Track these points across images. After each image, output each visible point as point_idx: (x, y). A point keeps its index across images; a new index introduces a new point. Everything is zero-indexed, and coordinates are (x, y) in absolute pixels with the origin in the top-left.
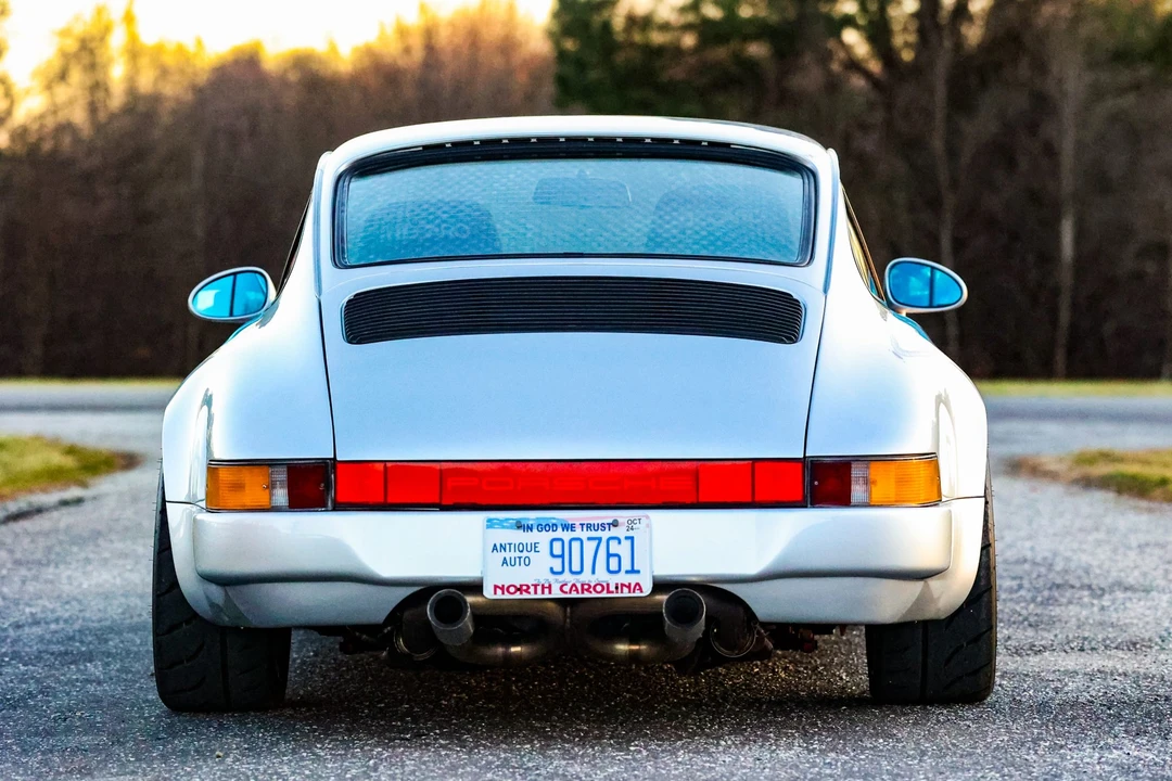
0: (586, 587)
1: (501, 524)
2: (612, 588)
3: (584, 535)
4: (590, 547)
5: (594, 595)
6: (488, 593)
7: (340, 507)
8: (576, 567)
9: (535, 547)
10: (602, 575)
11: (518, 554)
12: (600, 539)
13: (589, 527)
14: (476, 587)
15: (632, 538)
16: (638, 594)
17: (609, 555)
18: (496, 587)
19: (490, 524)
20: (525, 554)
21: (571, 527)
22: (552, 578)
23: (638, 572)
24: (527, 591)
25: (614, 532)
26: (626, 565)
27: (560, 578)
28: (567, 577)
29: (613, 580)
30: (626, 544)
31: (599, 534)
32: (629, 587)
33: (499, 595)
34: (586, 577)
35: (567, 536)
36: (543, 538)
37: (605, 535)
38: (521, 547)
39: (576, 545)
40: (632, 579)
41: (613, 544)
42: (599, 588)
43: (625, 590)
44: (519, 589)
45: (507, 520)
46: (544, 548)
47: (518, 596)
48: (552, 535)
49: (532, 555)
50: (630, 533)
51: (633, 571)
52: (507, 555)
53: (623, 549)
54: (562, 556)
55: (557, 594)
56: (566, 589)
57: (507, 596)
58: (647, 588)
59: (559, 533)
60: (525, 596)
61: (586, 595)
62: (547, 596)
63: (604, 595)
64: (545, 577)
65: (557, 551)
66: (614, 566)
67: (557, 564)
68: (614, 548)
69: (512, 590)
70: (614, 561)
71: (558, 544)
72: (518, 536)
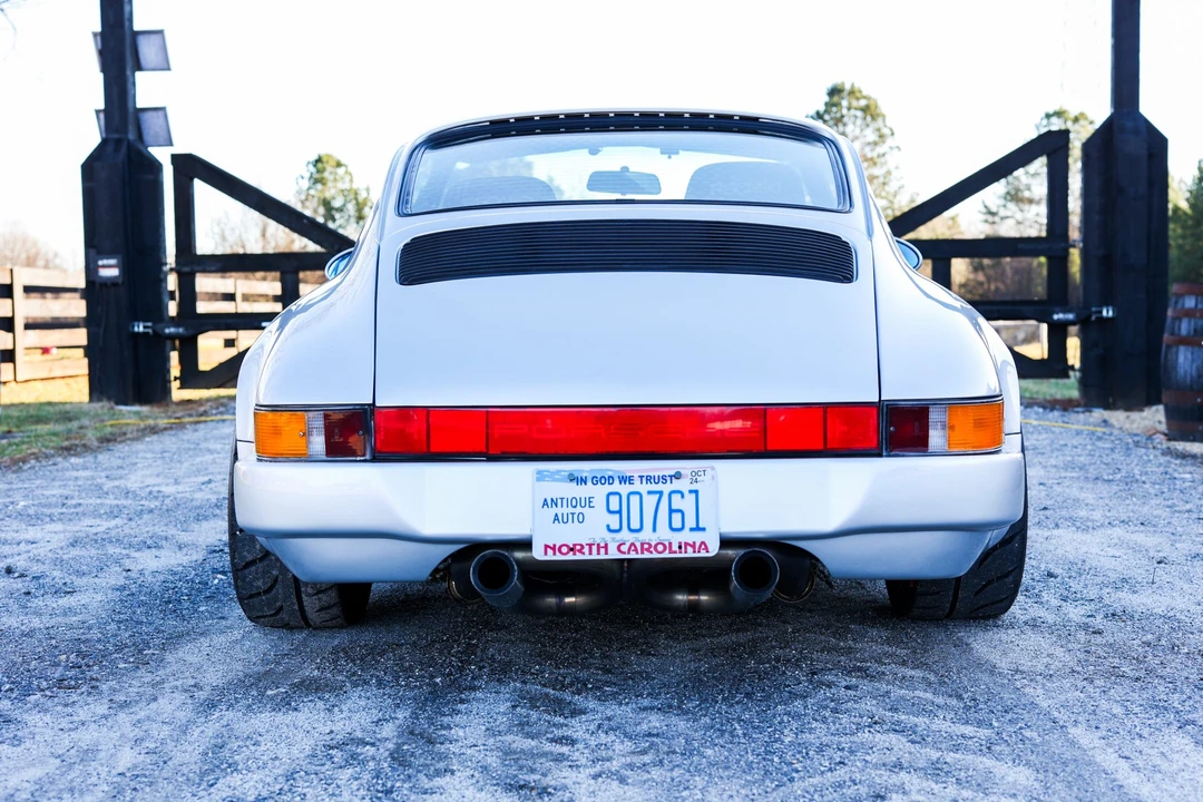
0: (647, 547)
1: (552, 476)
2: (675, 548)
3: (637, 486)
4: (650, 501)
5: (655, 555)
6: (538, 553)
7: (380, 456)
8: (635, 524)
9: (589, 502)
10: (664, 533)
11: (571, 510)
12: (661, 493)
13: (649, 479)
14: (526, 544)
15: (696, 492)
16: (703, 554)
17: (671, 511)
18: (547, 547)
19: (540, 476)
20: (579, 509)
21: (625, 480)
22: (608, 536)
23: (704, 529)
24: (580, 551)
25: (677, 485)
26: (690, 522)
27: (618, 536)
28: (625, 535)
29: (676, 538)
30: (690, 499)
31: (659, 487)
32: (693, 546)
33: (550, 556)
34: (647, 535)
35: (624, 489)
36: (599, 492)
37: (666, 488)
38: (575, 501)
39: (635, 500)
40: (697, 537)
41: (676, 498)
42: (660, 548)
43: (690, 549)
44: (572, 549)
45: (559, 472)
46: (600, 502)
47: (570, 557)
48: (607, 488)
49: (586, 511)
50: (694, 487)
51: (698, 529)
52: (559, 511)
53: (687, 504)
54: (620, 512)
55: (613, 554)
56: (624, 548)
57: (559, 557)
58: (714, 549)
59: (616, 487)
60: (579, 557)
61: (647, 555)
62: (602, 556)
63: (666, 555)
64: (601, 535)
65: (614, 506)
66: (677, 523)
67: (614, 521)
68: (677, 502)
69: (564, 550)
70: (677, 518)
71: (615, 499)
72: (571, 490)
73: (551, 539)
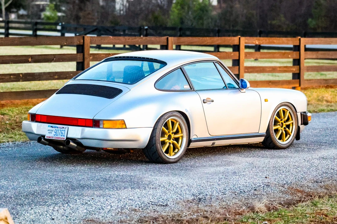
0: (58, 138)
4: (60, 131)
6: (46, 138)
7: (36, 122)
8: (57, 134)
10: (60, 136)
13: (60, 128)
14: (44, 136)
17: (62, 133)
19: (49, 126)
21: (58, 128)
22: (54, 136)
25: (64, 129)
26: (63, 135)
27: (55, 136)
28: (56, 136)
30: (64, 131)
34: (58, 136)
35: (57, 129)
36: (54, 129)
37: (62, 129)
39: (58, 131)
43: (63, 139)
45: (51, 126)
46: (54, 131)
47: (49, 138)
49: (52, 132)
51: (64, 136)
52: (49, 131)
53: (63, 132)
55: (54, 139)
57: (48, 138)
58: (65, 139)
60: (50, 138)
63: (60, 139)
65: (55, 132)
67: (55, 134)
71: (56, 130)
72: (51, 129)
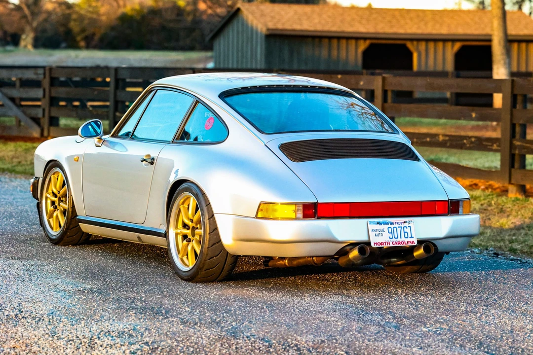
0: (399, 243)
2: (406, 243)
3: (397, 226)
4: (399, 229)
5: (401, 245)
6: (373, 245)
7: (319, 218)
8: (396, 237)
9: (383, 230)
10: (403, 239)
11: (379, 233)
12: (401, 227)
13: (398, 223)
14: (368, 243)
15: (410, 227)
16: (413, 244)
17: (404, 232)
18: (374, 243)
19: (370, 223)
20: (381, 232)
21: (392, 223)
22: (389, 240)
23: (413, 237)
24: (383, 244)
25: (405, 225)
26: (410, 236)
27: (392, 240)
28: (394, 240)
29: (406, 240)
31: (400, 225)
32: (411, 242)
33: (376, 246)
34: (399, 239)
35: (392, 226)
36: (385, 227)
37: (403, 226)
38: (380, 230)
39: (395, 229)
40: (411, 240)
41: (405, 228)
42: (402, 243)
44: (381, 244)
45: (374, 222)
46: (386, 230)
47: (381, 246)
48: (388, 226)
49: (383, 233)
50: (409, 225)
51: (411, 237)
52: (376, 233)
53: (408, 230)
54: (392, 233)
55: (391, 245)
56: (394, 243)
57: (378, 246)
58: (416, 243)
59: (390, 226)
60: (383, 246)
61: (399, 245)
62: (389, 246)
63: (404, 245)
64: (388, 240)
65: (390, 231)
66: (406, 236)
67: (390, 236)
68: (406, 230)
69: (379, 244)
70: (406, 234)
71: (390, 229)
72: (378, 227)
73: (375, 241)
